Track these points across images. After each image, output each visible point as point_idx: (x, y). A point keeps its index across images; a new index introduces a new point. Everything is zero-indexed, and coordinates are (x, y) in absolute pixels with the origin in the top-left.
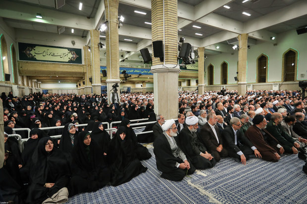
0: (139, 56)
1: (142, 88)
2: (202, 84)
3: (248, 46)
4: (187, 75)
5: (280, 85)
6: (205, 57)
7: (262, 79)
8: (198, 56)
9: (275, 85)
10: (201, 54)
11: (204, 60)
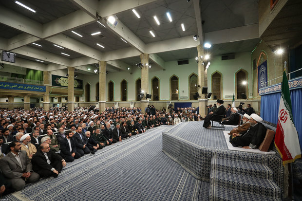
1: (7, 103)
2: (71, 101)
3: (107, 72)
4: (62, 92)
5: (135, 104)
6: (75, 76)
7: (124, 98)
8: (68, 75)
9: (132, 103)
10: (71, 74)
11: (73, 80)
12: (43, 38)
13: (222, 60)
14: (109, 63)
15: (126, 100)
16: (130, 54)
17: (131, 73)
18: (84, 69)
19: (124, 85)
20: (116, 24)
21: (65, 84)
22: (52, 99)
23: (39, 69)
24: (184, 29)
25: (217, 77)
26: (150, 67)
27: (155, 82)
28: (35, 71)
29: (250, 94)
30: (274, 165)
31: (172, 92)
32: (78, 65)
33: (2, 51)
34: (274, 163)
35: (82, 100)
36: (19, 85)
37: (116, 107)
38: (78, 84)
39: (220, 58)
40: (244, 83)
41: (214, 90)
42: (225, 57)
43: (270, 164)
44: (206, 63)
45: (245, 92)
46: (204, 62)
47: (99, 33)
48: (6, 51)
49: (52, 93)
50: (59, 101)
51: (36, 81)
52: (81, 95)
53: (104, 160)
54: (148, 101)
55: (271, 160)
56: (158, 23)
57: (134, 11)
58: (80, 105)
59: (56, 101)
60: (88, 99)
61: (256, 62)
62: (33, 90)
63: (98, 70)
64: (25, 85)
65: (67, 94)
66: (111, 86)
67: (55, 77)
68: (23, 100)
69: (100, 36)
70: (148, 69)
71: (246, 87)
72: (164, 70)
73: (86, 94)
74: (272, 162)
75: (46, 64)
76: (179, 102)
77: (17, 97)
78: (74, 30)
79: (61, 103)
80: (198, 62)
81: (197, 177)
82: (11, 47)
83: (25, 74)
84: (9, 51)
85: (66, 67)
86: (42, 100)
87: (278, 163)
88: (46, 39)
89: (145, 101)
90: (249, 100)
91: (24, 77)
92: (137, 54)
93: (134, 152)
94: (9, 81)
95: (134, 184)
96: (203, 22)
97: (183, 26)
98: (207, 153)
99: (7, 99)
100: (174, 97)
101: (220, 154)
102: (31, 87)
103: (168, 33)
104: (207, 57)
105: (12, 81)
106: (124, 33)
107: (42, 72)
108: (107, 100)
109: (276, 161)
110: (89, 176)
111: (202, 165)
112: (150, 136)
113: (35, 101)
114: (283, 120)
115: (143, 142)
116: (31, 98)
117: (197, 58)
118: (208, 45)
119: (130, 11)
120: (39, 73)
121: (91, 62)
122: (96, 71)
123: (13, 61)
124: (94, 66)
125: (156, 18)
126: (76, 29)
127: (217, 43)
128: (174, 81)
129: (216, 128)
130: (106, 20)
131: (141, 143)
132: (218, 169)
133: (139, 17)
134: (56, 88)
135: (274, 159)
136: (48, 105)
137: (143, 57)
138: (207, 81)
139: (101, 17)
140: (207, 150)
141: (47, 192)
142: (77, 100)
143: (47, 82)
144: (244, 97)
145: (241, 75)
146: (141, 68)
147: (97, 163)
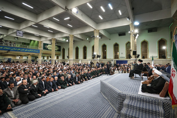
0: (15, 38)
1: (20, 59)
3: (74, 41)
6: (56, 44)
7: (85, 57)
8: (52, 43)
9: (89, 60)
10: (54, 42)
11: (55, 46)
12: (37, 22)
13: (148, 32)
14: (76, 36)
15: (86, 59)
16: (87, 30)
17: (89, 42)
18: (61, 40)
19: (85, 49)
20: (77, 12)
21: (50, 49)
22: (44, 57)
23: (36, 39)
24: (121, 14)
25: (145, 44)
26: (100, 38)
27: (104, 47)
28: (34, 41)
29: (169, 55)
30: (167, 107)
31: (115, 54)
32: (58, 37)
33: (16, 30)
34: (167, 106)
35: (60, 58)
36: (25, 49)
37: (80, 62)
38: (58, 48)
39: (147, 31)
40: (164, 48)
41: (142, 52)
42: (150, 31)
43: (165, 106)
44: (135, 35)
45: (164, 54)
46: (134, 34)
47: (68, 18)
48: (19, 30)
49: (43, 54)
50: (47, 59)
51: (35, 47)
52: (60, 55)
53: (63, 96)
54: (99, 59)
55: (165, 104)
56: (104, 10)
57: (88, 4)
58: (59, 61)
59: (46, 58)
60: (64, 58)
61: (173, 33)
62: (33, 52)
63: (69, 40)
64: (28, 49)
65: (51, 54)
66: (77, 49)
67: (45, 45)
68: (28, 58)
69: (70, 20)
70: (98, 39)
71: (166, 51)
72: (110, 39)
73: (63, 54)
74: (166, 105)
75: (40, 37)
76: (119, 60)
77: (25, 56)
78: (54, 17)
79: (49, 60)
80: (130, 34)
81: (117, 111)
82: (21, 28)
83: (29, 43)
84: (20, 30)
85: (51, 39)
86: (38, 58)
87: (170, 106)
88: (39, 23)
89: (96, 59)
90: (167, 60)
91: (28, 44)
92: (92, 30)
93: (83, 92)
94: (21, 47)
95: (76, 112)
96: (133, 9)
97: (120, 11)
98: (123, 95)
99: (20, 57)
100: (116, 57)
101: (131, 97)
102: (32, 50)
103: (111, 17)
104: (136, 31)
105: (22, 47)
106: (83, 17)
107: (38, 42)
108: (75, 58)
109: (169, 105)
110: (52, 105)
111: (120, 103)
112: (96, 82)
113: (34, 58)
114: (173, 76)
115: (90, 86)
116: (32, 56)
117: (129, 32)
118: (137, 23)
119: (86, 4)
120: (36, 42)
121: (65, 35)
122: (67, 41)
123: (22, 36)
124: (67, 38)
125: (102, 8)
126: (56, 17)
127: (143, 22)
128: (116, 46)
129: (137, 79)
130: (71, 10)
131: (89, 86)
132: (127, 107)
133: (91, 7)
134: (45, 51)
135: (168, 103)
136: (41, 61)
137: (95, 32)
138: (136, 46)
139: (68, 9)
140: (123, 94)
141: (25, 113)
142: (58, 58)
143: (41, 47)
144: (164, 57)
145: (162, 42)
146: (94, 39)
147: (58, 98)
